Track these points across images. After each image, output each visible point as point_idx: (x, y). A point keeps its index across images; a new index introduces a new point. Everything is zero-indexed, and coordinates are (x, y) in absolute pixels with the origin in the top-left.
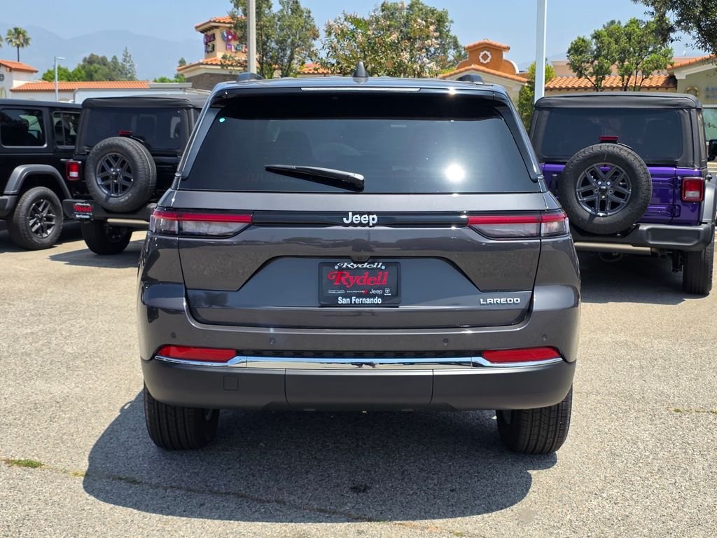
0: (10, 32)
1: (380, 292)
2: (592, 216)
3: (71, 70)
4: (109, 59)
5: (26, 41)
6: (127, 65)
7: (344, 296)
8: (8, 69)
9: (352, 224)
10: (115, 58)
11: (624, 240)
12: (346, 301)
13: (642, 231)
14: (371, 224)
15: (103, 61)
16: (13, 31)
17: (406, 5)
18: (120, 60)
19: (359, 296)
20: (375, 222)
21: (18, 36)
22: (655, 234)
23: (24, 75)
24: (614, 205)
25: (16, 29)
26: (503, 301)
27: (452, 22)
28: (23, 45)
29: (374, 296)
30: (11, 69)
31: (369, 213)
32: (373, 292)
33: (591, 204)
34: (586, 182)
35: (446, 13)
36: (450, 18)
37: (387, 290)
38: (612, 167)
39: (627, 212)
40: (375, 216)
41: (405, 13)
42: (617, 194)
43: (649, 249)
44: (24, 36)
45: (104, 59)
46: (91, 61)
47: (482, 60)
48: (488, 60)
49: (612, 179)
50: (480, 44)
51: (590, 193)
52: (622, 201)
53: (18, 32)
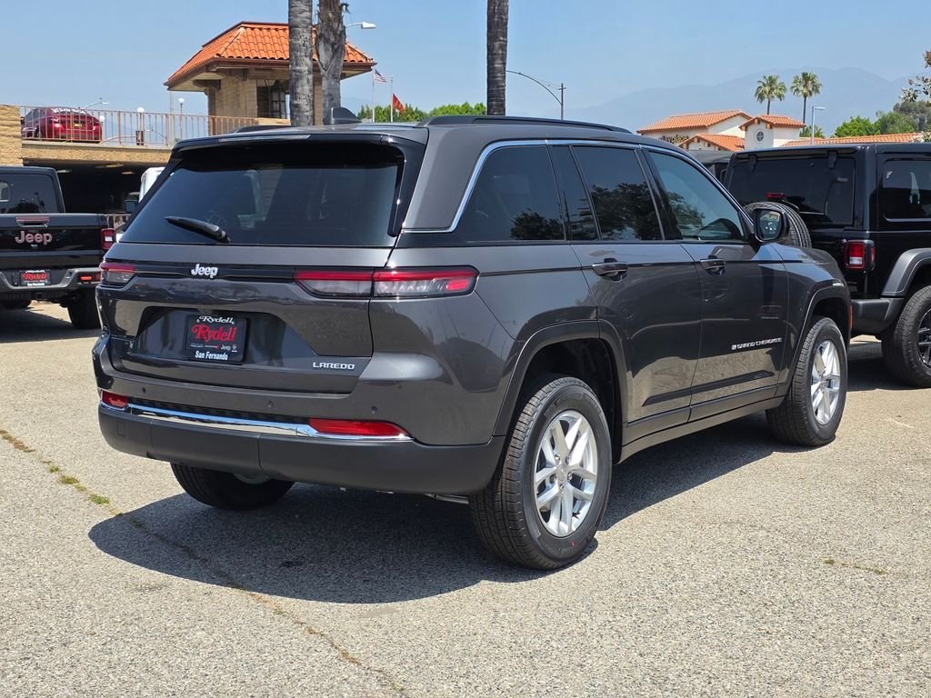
0: (796, 80)
1: (228, 348)
3: (872, 121)
5: (816, 89)
7: (202, 351)
8: (768, 125)
9: (198, 276)
12: (201, 356)
14: (211, 277)
16: (801, 77)
19: (213, 351)
20: (215, 274)
21: (806, 83)
23: (788, 131)
25: (804, 75)
26: (335, 366)
28: (811, 94)
29: (222, 352)
30: (772, 126)
31: (211, 265)
32: (223, 348)
37: (234, 347)
40: (216, 269)
44: (813, 82)
53: (806, 77)
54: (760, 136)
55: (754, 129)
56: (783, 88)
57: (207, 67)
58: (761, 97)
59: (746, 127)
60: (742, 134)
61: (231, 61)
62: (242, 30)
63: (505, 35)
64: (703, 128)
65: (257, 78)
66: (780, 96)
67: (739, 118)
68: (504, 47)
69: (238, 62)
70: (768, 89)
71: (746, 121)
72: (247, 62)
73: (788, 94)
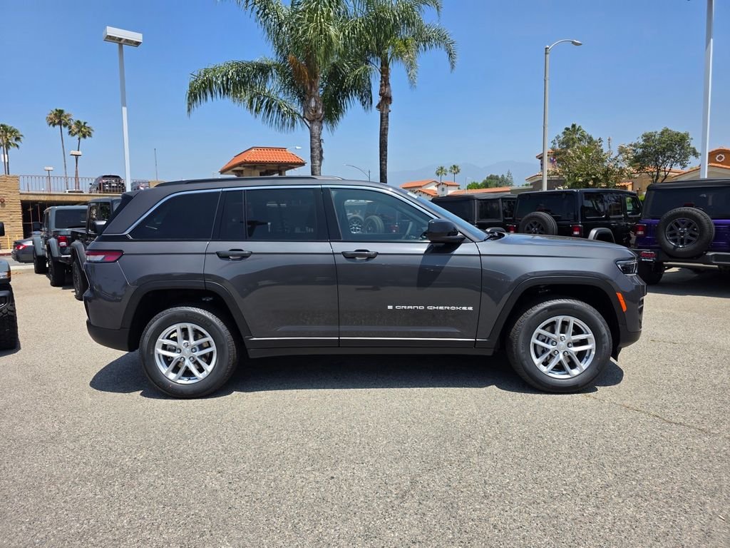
0: (451, 168)
2: (675, 247)
3: (479, 184)
4: (500, 177)
5: (458, 171)
6: (509, 179)
10: (503, 175)
11: (697, 261)
13: (709, 256)
15: (497, 178)
17: (659, 133)
18: (506, 176)
21: (455, 169)
22: (717, 258)
23: (453, 188)
24: (689, 241)
25: (454, 166)
27: (692, 139)
28: (457, 173)
30: (447, 185)
33: (675, 241)
34: (671, 229)
35: (688, 135)
36: (690, 137)
38: (687, 220)
39: (696, 245)
41: (657, 137)
42: (691, 235)
43: (717, 266)
44: (457, 169)
45: (497, 176)
46: (491, 178)
47: (718, 160)
48: (723, 160)
49: (688, 227)
50: (716, 151)
51: (675, 234)
52: (694, 239)
54: (443, 189)
55: (441, 187)
56: (446, 171)
57: (240, 165)
58: (438, 174)
59: (438, 186)
60: (436, 189)
61: (250, 162)
62: (253, 150)
63: (386, 151)
64: (420, 187)
65: (259, 169)
66: (445, 174)
67: (434, 183)
68: (386, 155)
69: (253, 162)
70: (441, 171)
71: (436, 184)
72: (256, 162)
73: (448, 173)
